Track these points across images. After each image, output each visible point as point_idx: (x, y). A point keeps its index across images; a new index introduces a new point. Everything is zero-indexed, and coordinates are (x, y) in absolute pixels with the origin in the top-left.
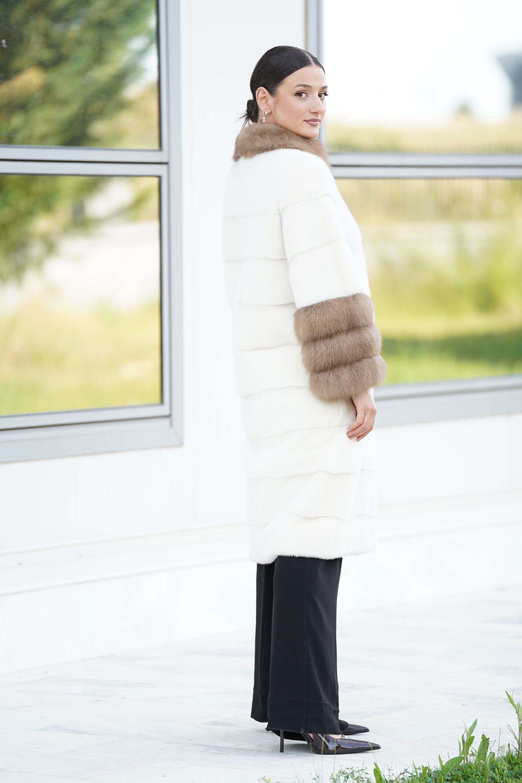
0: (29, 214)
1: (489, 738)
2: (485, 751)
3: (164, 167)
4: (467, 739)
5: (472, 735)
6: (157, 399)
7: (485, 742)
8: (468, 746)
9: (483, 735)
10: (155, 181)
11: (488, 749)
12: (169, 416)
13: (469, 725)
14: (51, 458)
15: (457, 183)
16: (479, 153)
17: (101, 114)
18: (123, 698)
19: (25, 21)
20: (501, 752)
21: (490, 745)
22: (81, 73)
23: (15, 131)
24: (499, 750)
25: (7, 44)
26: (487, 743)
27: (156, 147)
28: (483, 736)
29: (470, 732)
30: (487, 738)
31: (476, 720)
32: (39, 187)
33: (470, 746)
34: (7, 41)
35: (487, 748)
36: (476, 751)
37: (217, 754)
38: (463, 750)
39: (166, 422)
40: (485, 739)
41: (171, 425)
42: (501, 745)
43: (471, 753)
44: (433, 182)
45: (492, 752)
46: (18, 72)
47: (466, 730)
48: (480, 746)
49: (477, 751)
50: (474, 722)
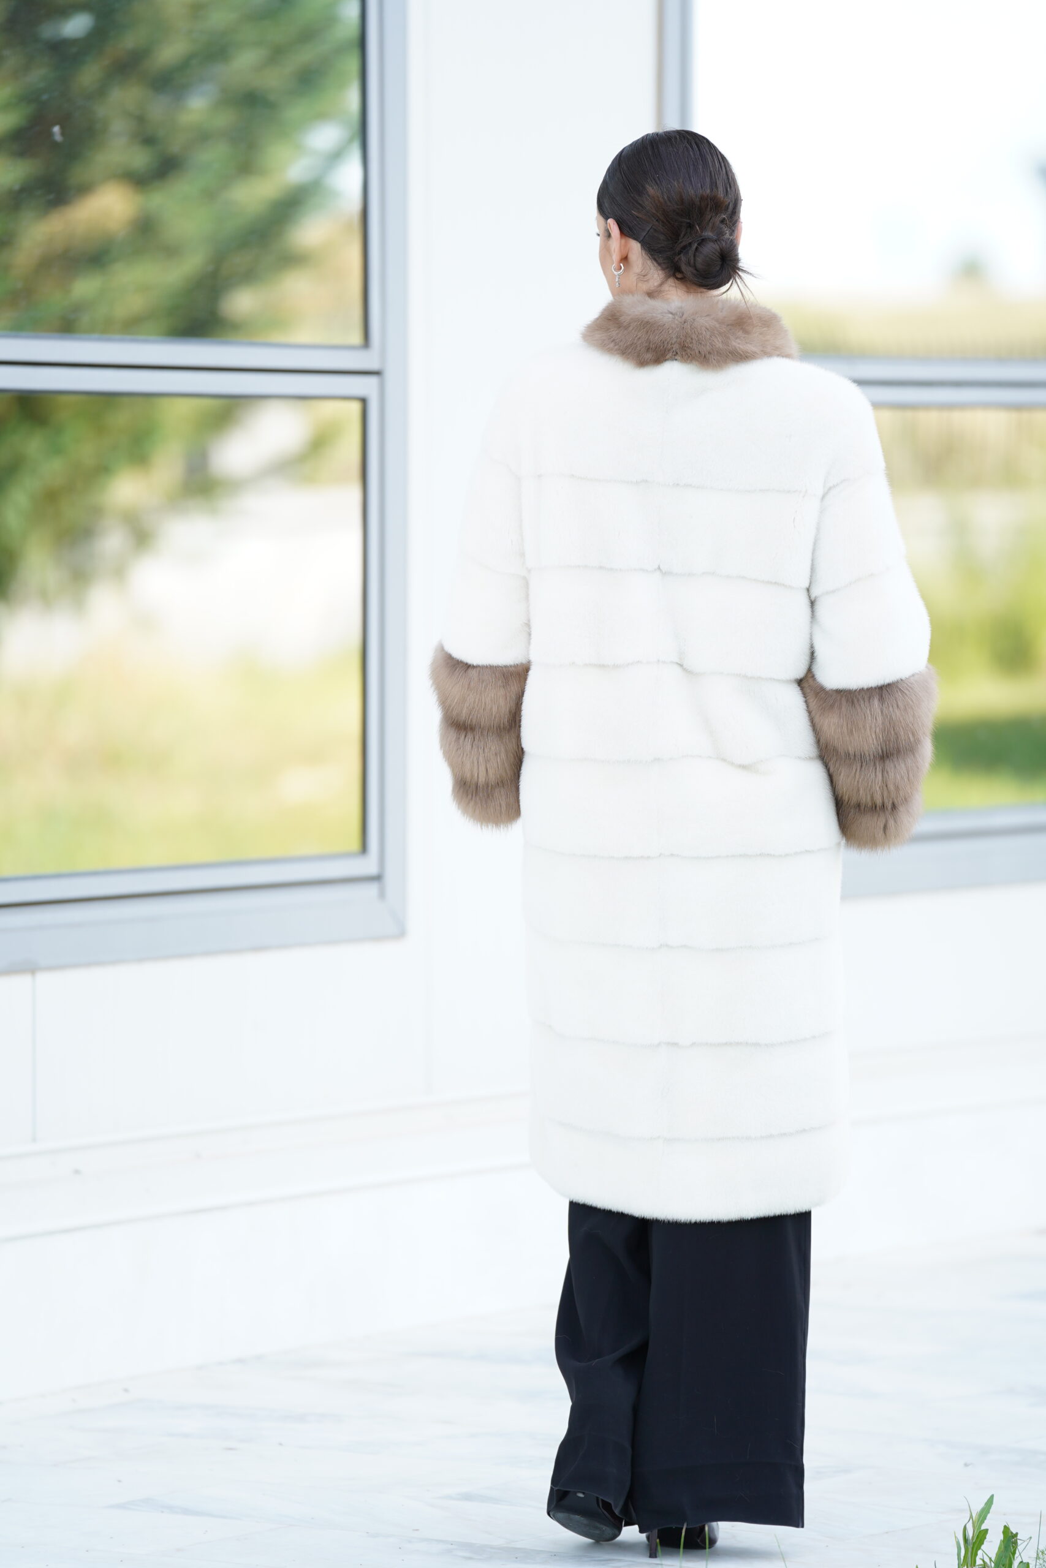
0: (102, 470)
1: (1017, 1534)
2: (1010, 1558)
3: (373, 380)
4: (973, 1534)
5: (983, 1527)
6: (354, 844)
7: (1010, 1540)
8: (975, 1549)
9: (1005, 1526)
10: (355, 407)
11: (1016, 1555)
12: (378, 878)
13: (978, 1506)
14: (141, 960)
15: (957, 416)
16: (1002, 357)
17: (249, 276)
18: (281, 1444)
19: (101, 92)
20: (1041, 1561)
21: (1020, 1548)
22: (210, 195)
23: (78, 308)
24: (1037, 1558)
25: (63, 134)
26: (1013, 1543)
27: (356, 338)
28: (1006, 1529)
29: (978, 1521)
30: (1014, 1533)
31: (992, 1496)
32: (120, 419)
33: (979, 1548)
34: (62, 128)
35: (1014, 1553)
36: (990, 1559)
37: (470, 1558)
38: (964, 1557)
39: (372, 889)
40: (1010, 1534)
41: (382, 895)
42: (1041, 1548)
43: (982, 1562)
44: (909, 414)
45: (1024, 1562)
46: (85, 189)
47: (971, 1517)
48: (1000, 1548)
49: (993, 1559)
50: (989, 1499)
